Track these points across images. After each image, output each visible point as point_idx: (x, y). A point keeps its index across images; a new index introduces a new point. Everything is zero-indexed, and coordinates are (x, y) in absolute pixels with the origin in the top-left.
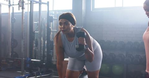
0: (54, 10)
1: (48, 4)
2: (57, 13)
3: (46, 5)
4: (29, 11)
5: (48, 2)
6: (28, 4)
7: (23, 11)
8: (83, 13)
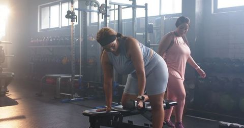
0: (161, 14)
1: (146, 7)
2: (165, 19)
3: (143, 9)
4: (117, 19)
5: (146, 4)
6: (114, 10)
7: (106, 20)
8: (196, 17)
